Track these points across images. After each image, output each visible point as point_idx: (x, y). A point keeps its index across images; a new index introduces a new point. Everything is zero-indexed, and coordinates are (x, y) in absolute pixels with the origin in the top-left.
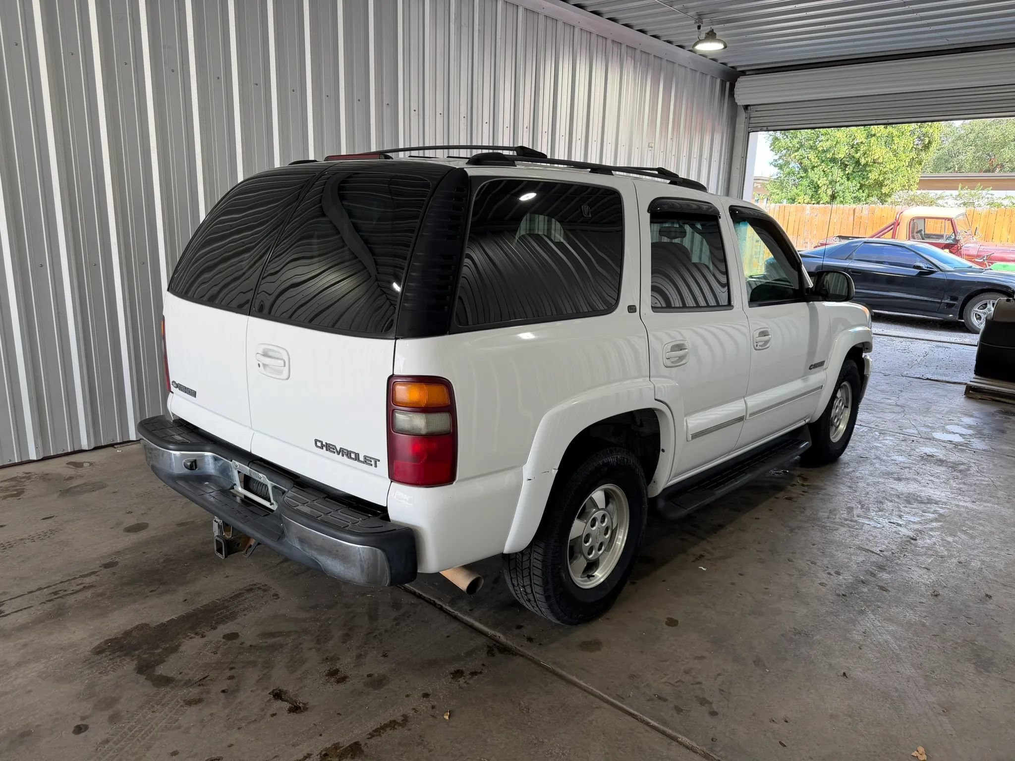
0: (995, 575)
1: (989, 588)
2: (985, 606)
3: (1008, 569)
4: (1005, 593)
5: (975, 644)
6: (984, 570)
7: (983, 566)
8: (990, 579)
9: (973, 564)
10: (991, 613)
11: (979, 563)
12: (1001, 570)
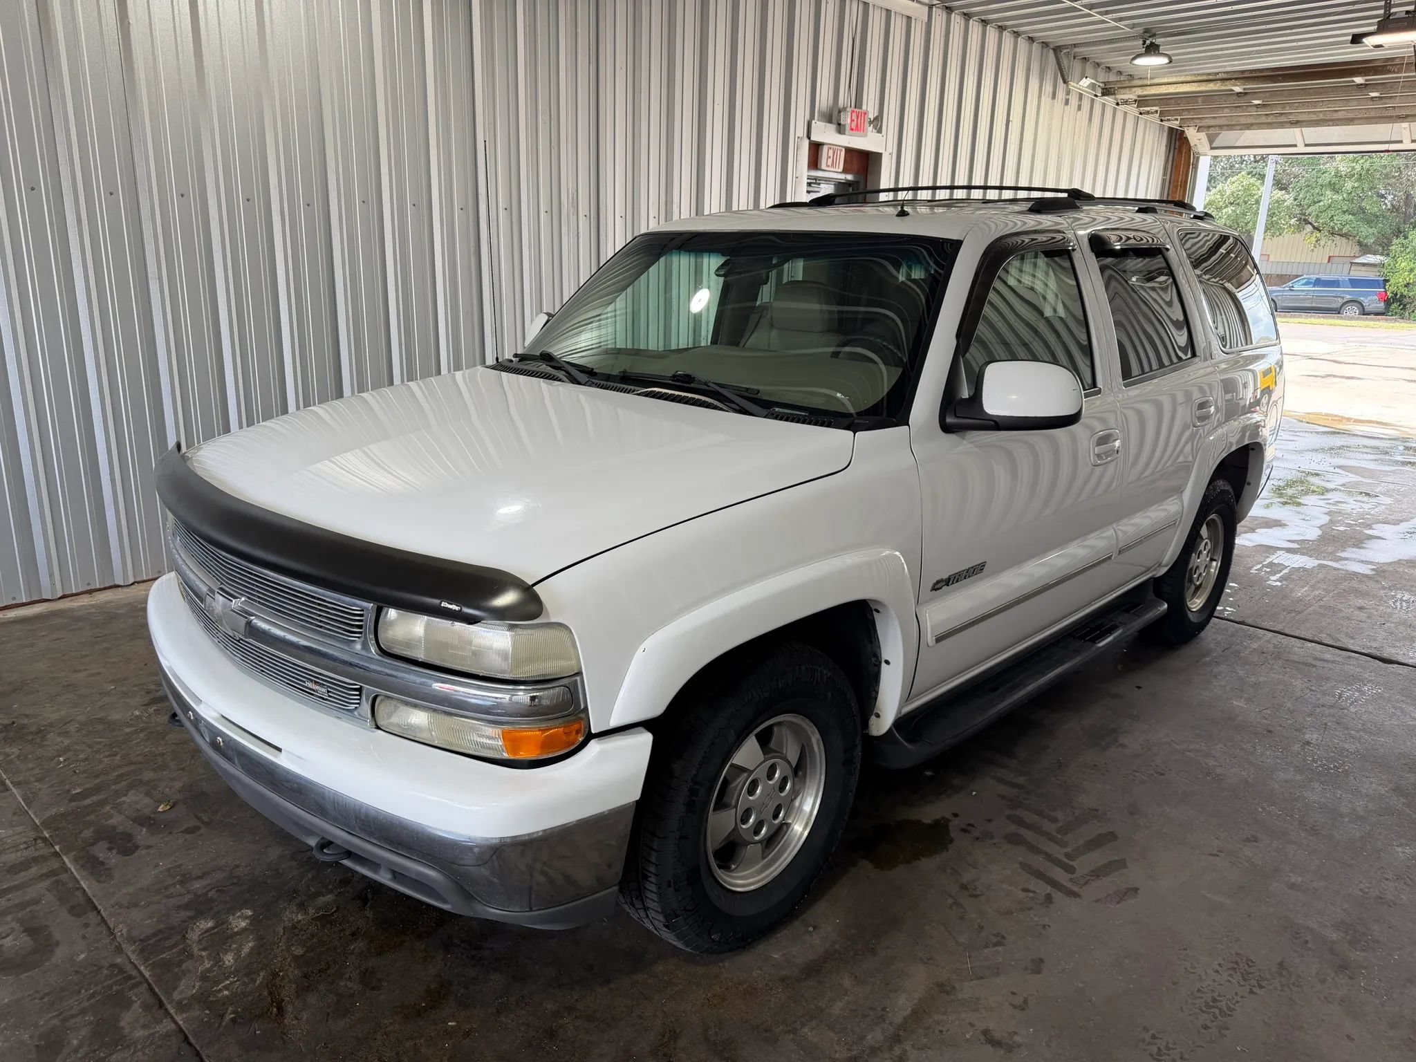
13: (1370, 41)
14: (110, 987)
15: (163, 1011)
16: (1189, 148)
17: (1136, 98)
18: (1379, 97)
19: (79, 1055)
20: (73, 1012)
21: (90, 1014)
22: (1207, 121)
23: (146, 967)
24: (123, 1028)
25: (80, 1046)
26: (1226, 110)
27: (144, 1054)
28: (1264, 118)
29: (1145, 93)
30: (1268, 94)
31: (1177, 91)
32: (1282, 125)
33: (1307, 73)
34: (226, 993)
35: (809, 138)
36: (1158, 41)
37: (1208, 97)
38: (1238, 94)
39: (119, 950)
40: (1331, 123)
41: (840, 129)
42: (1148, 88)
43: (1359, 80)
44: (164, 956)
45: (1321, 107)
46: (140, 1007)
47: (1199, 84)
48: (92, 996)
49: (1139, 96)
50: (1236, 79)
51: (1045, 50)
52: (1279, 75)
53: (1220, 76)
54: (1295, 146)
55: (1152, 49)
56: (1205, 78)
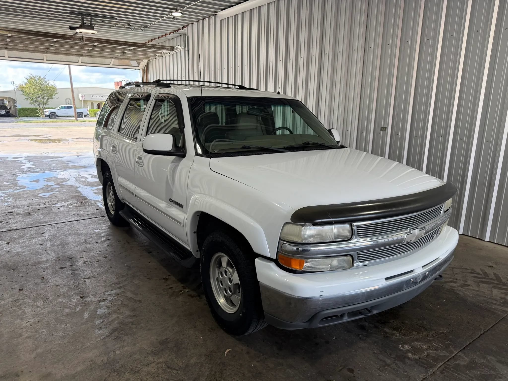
0: (25, 303)
1: (23, 294)
2: (19, 285)
3: (22, 311)
4: (15, 296)
5: (12, 270)
6: (33, 302)
7: (35, 304)
8: (26, 299)
9: (41, 302)
10: (14, 283)
11: (39, 304)
12: (25, 307)
14: (452, 371)
15: (455, 356)
18: (53, 46)
19: (483, 370)
20: (468, 376)
21: (466, 372)
23: (438, 364)
24: (467, 363)
25: (480, 371)
27: (474, 356)
33: (44, 34)
34: (440, 345)
39: (434, 374)
43: (55, 40)
44: (431, 361)
46: (457, 361)
48: (458, 374)
52: (33, 33)
54: (4, 57)
56: (3, 29)
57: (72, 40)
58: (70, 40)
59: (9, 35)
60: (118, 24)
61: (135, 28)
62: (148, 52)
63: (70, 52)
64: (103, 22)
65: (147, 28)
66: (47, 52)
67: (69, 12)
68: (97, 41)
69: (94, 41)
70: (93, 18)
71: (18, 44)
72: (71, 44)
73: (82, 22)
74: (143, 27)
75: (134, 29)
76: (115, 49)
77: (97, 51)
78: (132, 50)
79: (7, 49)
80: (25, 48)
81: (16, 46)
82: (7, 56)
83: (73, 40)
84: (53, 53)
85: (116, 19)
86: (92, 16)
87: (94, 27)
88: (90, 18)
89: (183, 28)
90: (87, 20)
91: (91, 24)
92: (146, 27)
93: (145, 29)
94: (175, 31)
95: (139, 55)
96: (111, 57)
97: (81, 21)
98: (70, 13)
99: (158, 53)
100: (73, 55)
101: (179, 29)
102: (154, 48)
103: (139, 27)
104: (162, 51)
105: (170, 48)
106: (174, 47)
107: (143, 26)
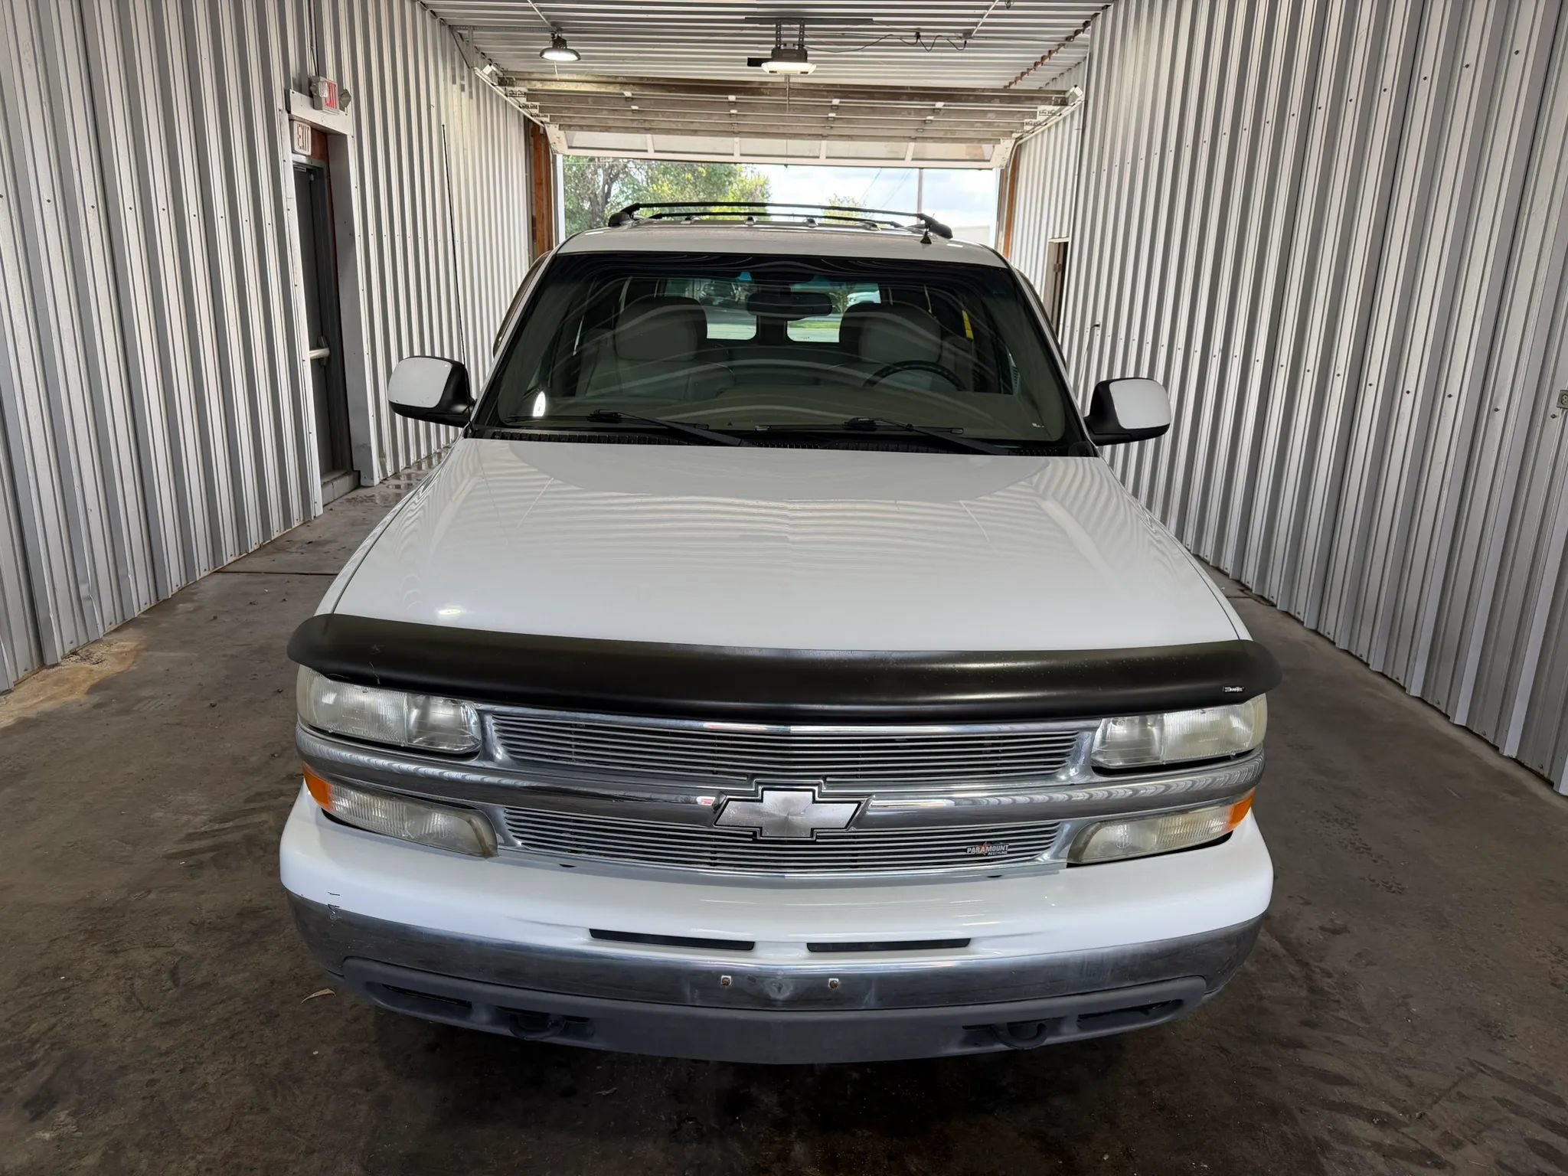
13: (766, 67)
16: (547, 144)
17: (526, 91)
18: (737, 115)
22: (576, 120)
26: (605, 112)
28: (630, 122)
29: (546, 88)
30: (653, 102)
31: (579, 89)
32: (637, 130)
33: (699, 86)
35: (289, 112)
36: (564, 35)
37: (597, 98)
38: (627, 98)
40: (679, 132)
41: (315, 102)
42: (548, 83)
43: (732, 98)
45: (689, 118)
47: (600, 85)
49: (529, 90)
50: (634, 84)
51: (443, 27)
53: (619, 80)
54: (646, 151)
55: (559, 44)
56: (604, 79)
57: (767, 95)
58: (762, 94)
59: (628, 94)
60: (885, 37)
61: (936, 41)
62: (990, 115)
63: (788, 128)
64: (843, 36)
65: (971, 38)
66: (739, 133)
67: (743, 17)
68: (831, 94)
69: (825, 93)
70: (806, 26)
71: (657, 116)
72: (774, 106)
73: (778, 42)
74: (960, 38)
75: (933, 45)
76: (893, 111)
77: (849, 121)
78: (943, 112)
79: (648, 130)
80: (680, 127)
81: (661, 121)
82: (651, 149)
83: (770, 96)
84: (753, 135)
85: (871, 22)
86: (802, 20)
87: (809, 53)
88: (798, 26)
89: (1086, 24)
90: (790, 35)
91: (801, 45)
92: (968, 34)
93: (966, 42)
94: (1068, 39)
95: (972, 124)
96: (904, 137)
97: (774, 39)
98: (747, 21)
99: (1024, 114)
100: (804, 137)
101: (1077, 33)
102: (1002, 99)
103: (948, 38)
104: (1036, 108)
105: (1054, 96)
106: (1065, 92)
107: (961, 35)
